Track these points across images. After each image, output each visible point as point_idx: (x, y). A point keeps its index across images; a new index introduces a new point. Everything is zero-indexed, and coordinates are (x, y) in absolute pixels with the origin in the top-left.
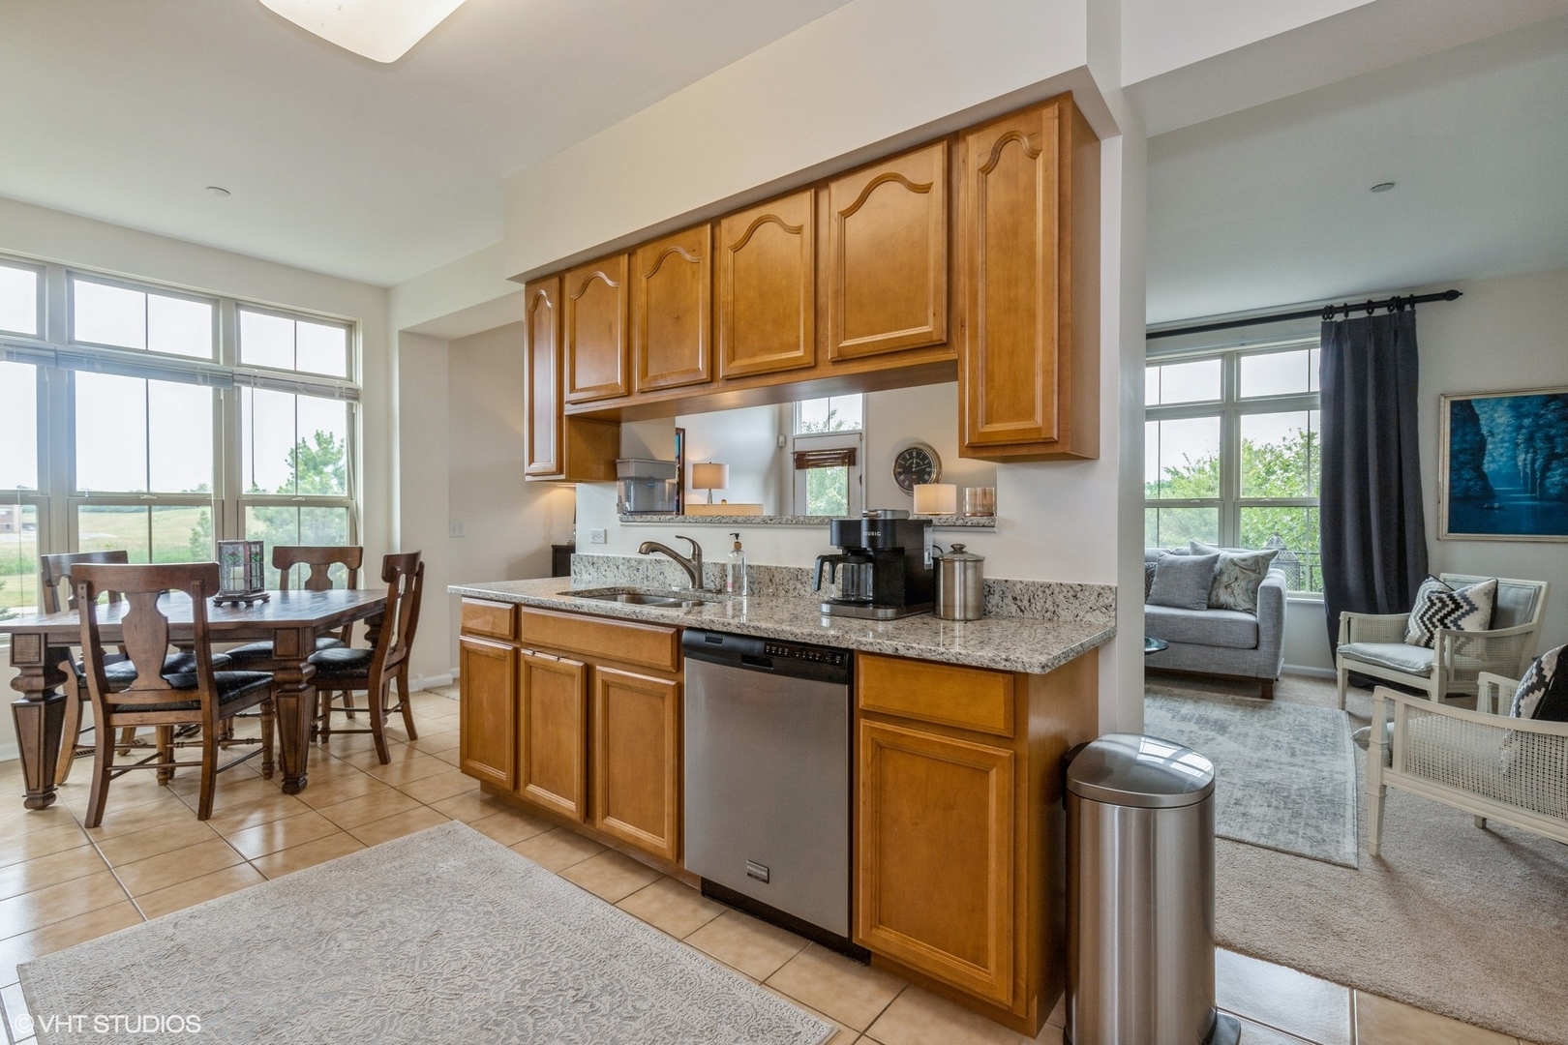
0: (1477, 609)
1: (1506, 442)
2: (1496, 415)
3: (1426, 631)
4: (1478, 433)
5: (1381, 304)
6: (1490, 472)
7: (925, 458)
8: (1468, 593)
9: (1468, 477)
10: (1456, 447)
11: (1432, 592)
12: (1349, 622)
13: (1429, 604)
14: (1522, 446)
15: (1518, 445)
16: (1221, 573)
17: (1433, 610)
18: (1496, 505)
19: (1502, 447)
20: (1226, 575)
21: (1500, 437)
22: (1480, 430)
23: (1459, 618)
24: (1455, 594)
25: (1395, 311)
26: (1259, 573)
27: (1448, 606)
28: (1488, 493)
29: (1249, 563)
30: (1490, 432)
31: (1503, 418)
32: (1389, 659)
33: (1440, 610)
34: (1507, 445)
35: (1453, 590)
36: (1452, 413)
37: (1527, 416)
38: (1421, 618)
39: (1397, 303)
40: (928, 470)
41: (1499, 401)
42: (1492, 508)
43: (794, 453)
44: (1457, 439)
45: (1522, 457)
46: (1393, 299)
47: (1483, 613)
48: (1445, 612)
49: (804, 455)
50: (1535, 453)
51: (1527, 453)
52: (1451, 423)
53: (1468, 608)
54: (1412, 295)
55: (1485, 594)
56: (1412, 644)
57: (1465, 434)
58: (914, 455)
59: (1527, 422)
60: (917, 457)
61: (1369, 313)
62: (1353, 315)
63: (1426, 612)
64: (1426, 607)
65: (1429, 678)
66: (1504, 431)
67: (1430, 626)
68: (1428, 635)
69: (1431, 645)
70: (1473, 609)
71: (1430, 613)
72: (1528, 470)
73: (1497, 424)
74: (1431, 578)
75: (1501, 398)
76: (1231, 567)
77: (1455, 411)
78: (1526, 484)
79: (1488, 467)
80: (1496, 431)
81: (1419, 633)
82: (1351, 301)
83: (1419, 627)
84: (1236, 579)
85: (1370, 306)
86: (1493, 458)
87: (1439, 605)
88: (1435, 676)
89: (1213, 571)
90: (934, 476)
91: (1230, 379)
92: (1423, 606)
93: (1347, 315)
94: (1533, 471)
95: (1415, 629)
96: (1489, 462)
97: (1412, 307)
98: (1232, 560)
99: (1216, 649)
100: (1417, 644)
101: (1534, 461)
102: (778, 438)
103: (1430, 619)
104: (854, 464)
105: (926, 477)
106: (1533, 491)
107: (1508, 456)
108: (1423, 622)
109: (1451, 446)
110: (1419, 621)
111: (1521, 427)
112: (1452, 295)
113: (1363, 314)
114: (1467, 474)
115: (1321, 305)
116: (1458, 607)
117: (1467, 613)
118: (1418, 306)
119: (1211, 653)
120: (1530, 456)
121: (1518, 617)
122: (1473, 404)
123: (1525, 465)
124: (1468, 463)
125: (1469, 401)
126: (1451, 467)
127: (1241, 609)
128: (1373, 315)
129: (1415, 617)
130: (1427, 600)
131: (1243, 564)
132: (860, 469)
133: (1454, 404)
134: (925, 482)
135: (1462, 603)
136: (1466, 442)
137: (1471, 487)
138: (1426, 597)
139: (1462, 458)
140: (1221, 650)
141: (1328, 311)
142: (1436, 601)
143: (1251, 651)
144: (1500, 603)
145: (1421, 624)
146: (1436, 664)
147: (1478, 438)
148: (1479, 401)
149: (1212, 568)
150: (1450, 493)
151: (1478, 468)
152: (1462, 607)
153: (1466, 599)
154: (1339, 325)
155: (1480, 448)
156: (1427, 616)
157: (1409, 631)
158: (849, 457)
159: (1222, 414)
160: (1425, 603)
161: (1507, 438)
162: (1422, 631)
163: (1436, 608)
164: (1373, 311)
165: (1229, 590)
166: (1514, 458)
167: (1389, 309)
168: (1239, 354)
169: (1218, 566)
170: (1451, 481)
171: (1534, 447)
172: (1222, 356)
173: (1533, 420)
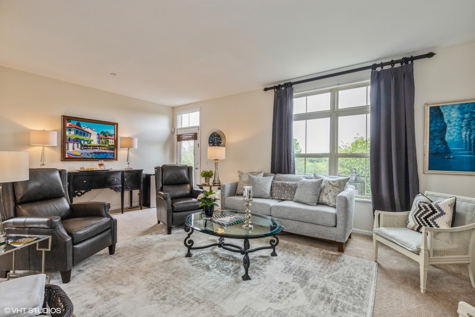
0: (445, 214)
1: (456, 126)
2: (452, 113)
3: (417, 223)
4: (443, 122)
5: (397, 62)
6: (449, 141)
7: (219, 136)
8: (440, 205)
9: (438, 143)
10: (432, 129)
11: (421, 202)
12: (379, 216)
13: (419, 209)
14: (464, 128)
15: (462, 127)
16: (324, 188)
17: (421, 212)
18: (452, 157)
19: (455, 128)
20: (326, 189)
21: (453, 124)
22: (444, 120)
23: (435, 218)
24: (433, 204)
25: (404, 64)
26: (341, 188)
27: (429, 211)
28: (448, 151)
29: (336, 183)
30: (449, 121)
31: (455, 114)
32: (397, 240)
33: (424, 213)
34: (457, 127)
35: (432, 202)
36: (430, 112)
37: (467, 113)
38: (415, 216)
39: (405, 60)
40: (220, 141)
41: (453, 106)
42: (449, 158)
43: (177, 135)
44: (432, 125)
45: (464, 133)
46: (403, 58)
47: (448, 216)
48: (427, 214)
49: (180, 136)
50: (471, 131)
51: (467, 131)
52: (430, 118)
53: (439, 213)
54: (412, 56)
55: (449, 205)
56: (410, 229)
57: (436, 123)
58: (216, 135)
59: (467, 116)
60: (217, 136)
61: (392, 66)
62: (385, 68)
63: (417, 213)
64: (417, 210)
65: (419, 254)
66: (455, 121)
67: (419, 221)
68: (418, 225)
69: (420, 231)
70: (443, 213)
71: (419, 214)
72: (467, 140)
73: (452, 117)
74: (420, 194)
75: (454, 105)
76: (328, 185)
77: (432, 111)
78: (466, 146)
79: (448, 138)
80: (451, 121)
81: (414, 224)
82: (384, 61)
83: (414, 220)
84: (330, 191)
85: (392, 63)
86: (450, 134)
87: (424, 210)
88: (422, 253)
89: (320, 187)
90: (222, 144)
91: (334, 101)
92: (416, 210)
93: (382, 68)
94: (470, 140)
95: (412, 222)
96: (448, 136)
97: (412, 62)
98: (329, 182)
99: (318, 226)
100: (413, 229)
101: (470, 135)
102: (171, 129)
103: (419, 217)
104: (196, 139)
105: (220, 144)
106: (470, 150)
107: (457, 133)
108: (416, 218)
109: (430, 129)
110: (414, 217)
111: (464, 119)
112: (430, 55)
113: (389, 67)
114: (438, 142)
115: (371, 64)
116: (434, 212)
117: (439, 216)
118: (414, 61)
119: (315, 228)
120: (468, 133)
121: (468, 219)
122: (441, 108)
123: (466, 137)
124: (437, 137)
125: (438, 107)
126: (430, 138)
127: (331, 205)
128: (394, 67)
129: (412, 215)
130: (418, 207)
131: (333, 184)
132: (198, 141)
133: (431, 108)
134: (220, 146)
135: (437, 210)
136: (437, 126)
137: (439, 148)
138: (417, 205)
139: (435, 134)
140: (320, 226)
141: (374, 67)
142: (423, 208)
143: (333, 228)
144: (458, 210)
145: (415, 219)
146: (422, 248)
147: (443, 124)
148: (443, 106)
149: (319, 186)
150: (429, 151)
151: (443, 139)
152: (436, 212)
153: (439, 208)
154: (379, 73)
155: (444, 129)
156: (418, 215)
157: (409, 222)
158: (195, 137)
159: (330, 116)
160: (417, 208)
161: (457, 124)
162: (415, 223)
163: (422, 211)
164: (394, 65)
165: (327, 196)
166: (460, 134)
167: (401, 63)
168: (338, 90)
169: (323, 184)
170: (430, 145)
171: (470, 128)
172: (331, 91)
173: (470, 115)
